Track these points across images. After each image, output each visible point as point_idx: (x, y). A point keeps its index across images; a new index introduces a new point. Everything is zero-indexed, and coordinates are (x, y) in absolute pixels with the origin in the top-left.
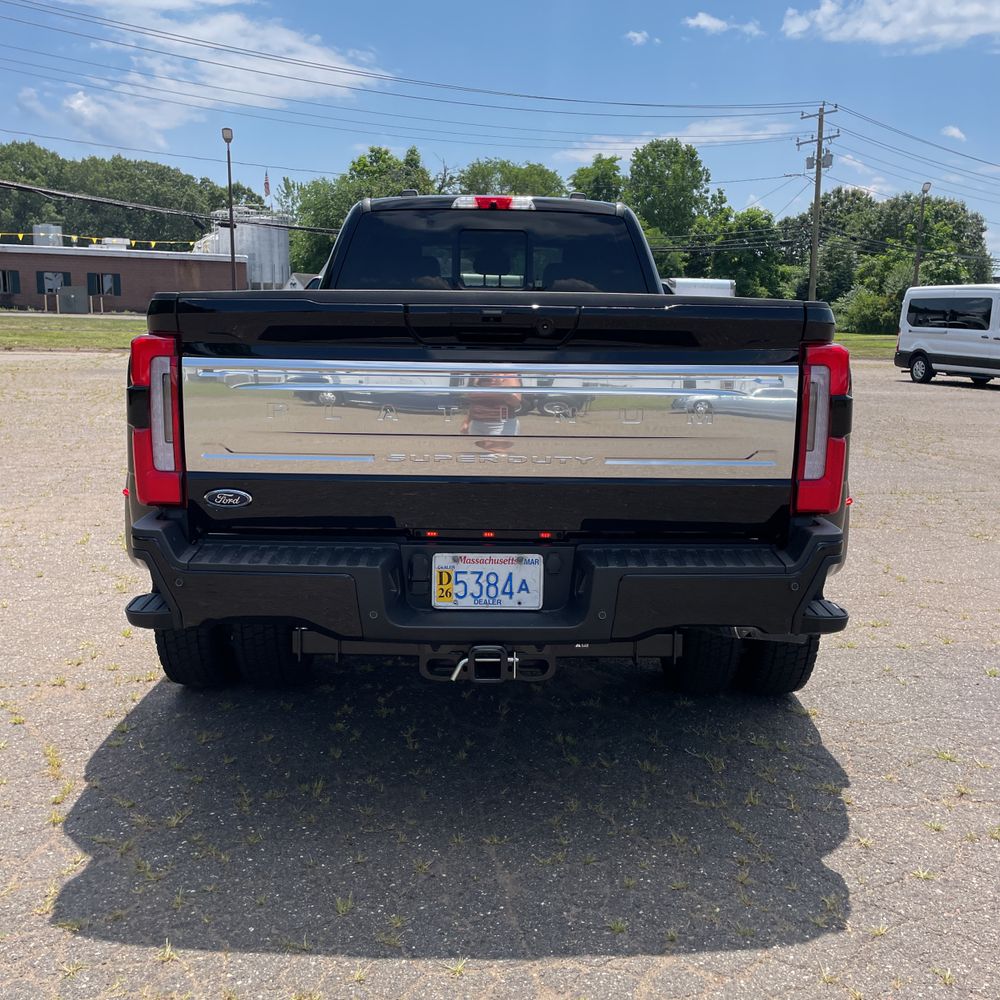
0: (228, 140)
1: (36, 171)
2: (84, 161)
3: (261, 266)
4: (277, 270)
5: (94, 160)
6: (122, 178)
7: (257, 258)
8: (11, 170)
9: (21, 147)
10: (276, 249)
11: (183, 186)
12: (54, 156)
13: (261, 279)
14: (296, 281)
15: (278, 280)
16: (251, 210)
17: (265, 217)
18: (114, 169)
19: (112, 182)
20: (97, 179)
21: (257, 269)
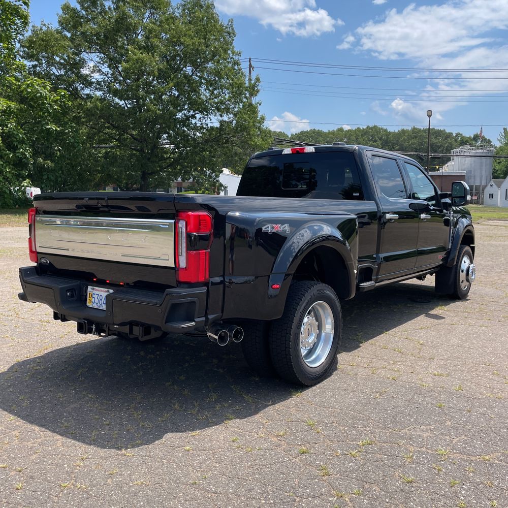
0: (429, 116)
1: (377, 139)
2: (399, 131)
3: (475, 176)
4: (483, 178)
5: (403, 130)
6: (416, 137)
7: (472, 172)
8: (367, 139)
9: (372, 128)
10: (484, 167)
11: (446, 138)
12: (386, 130)
13: (474, 182)
14: (493, 183)
15: (484, 183)
16: (471, 148)
17: (480, 151)
18: (413, 134)
19: (411, 140)
20: (404, 139)
21: (472, 178)
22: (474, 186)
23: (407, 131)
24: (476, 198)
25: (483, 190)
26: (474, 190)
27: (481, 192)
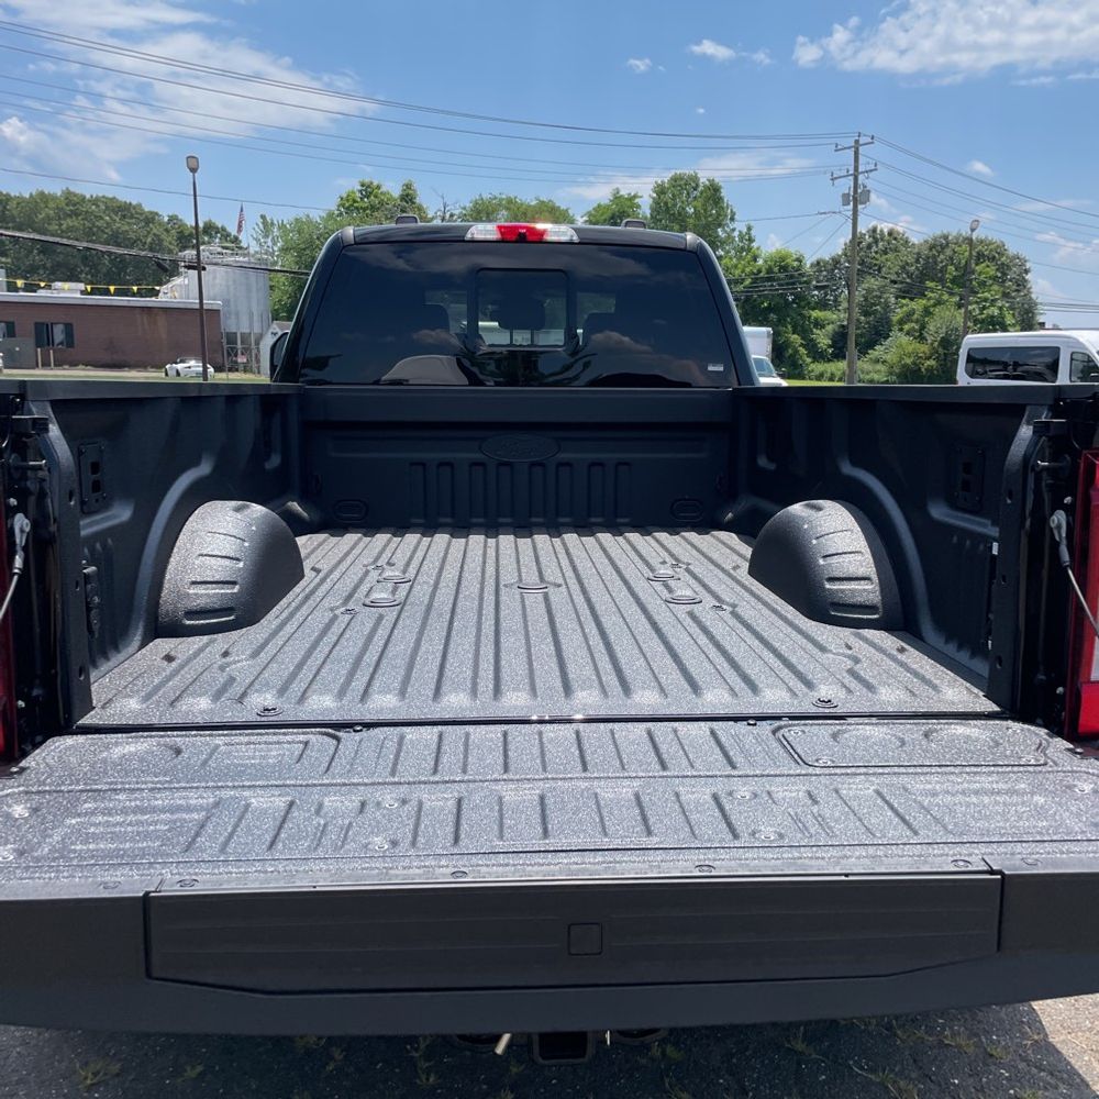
0: (193, 170)
2: (31, 195)
3: (237, 314)
4: (255, 318)
5: (42, 195)
6: (77, 215)
7: (232, 303)
10: (254, 295)
11: (147, 223)
13: (238, 328)
14: (278, 330)
15: (257, 330)
16: (225, 251)
17: (241, 259)
18: (67, 205)
19: (65, 219)
20: (48, 216)
21: (233, 317)
22: (239, 335)
23: (53, 198)
24: (245, 360)
25: (257, 343)
26: (239, 342)
27: (253, 346)
